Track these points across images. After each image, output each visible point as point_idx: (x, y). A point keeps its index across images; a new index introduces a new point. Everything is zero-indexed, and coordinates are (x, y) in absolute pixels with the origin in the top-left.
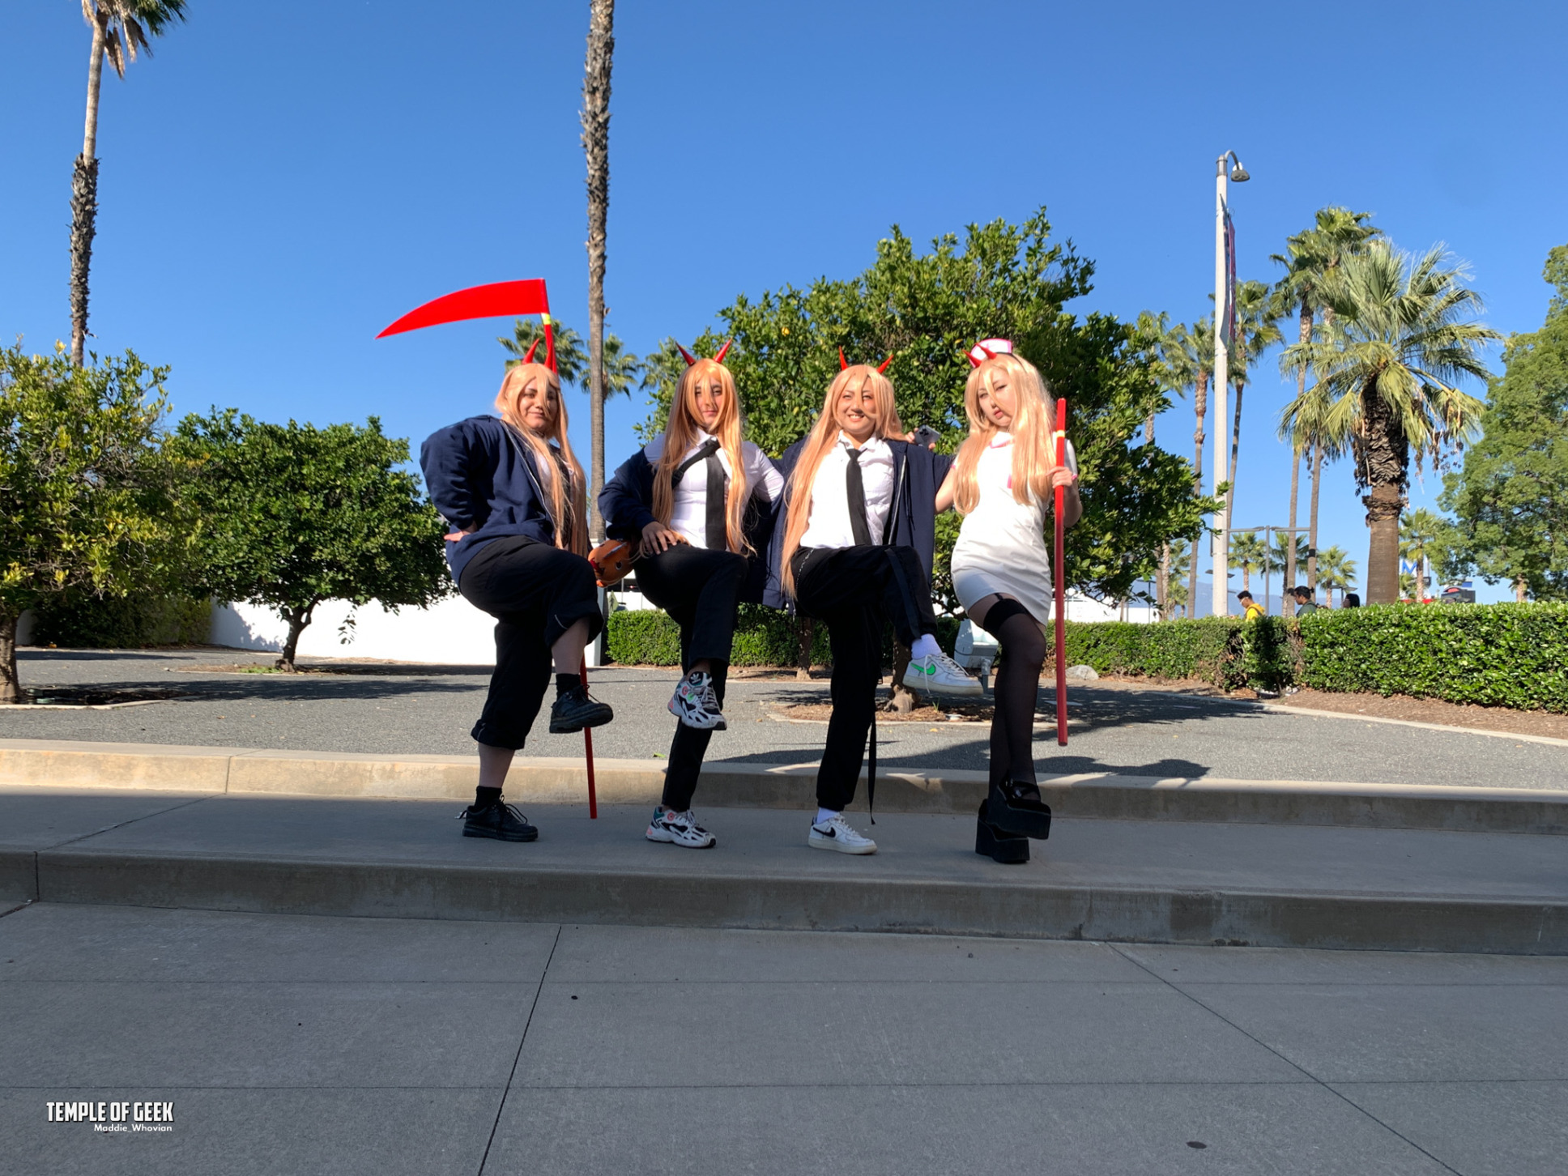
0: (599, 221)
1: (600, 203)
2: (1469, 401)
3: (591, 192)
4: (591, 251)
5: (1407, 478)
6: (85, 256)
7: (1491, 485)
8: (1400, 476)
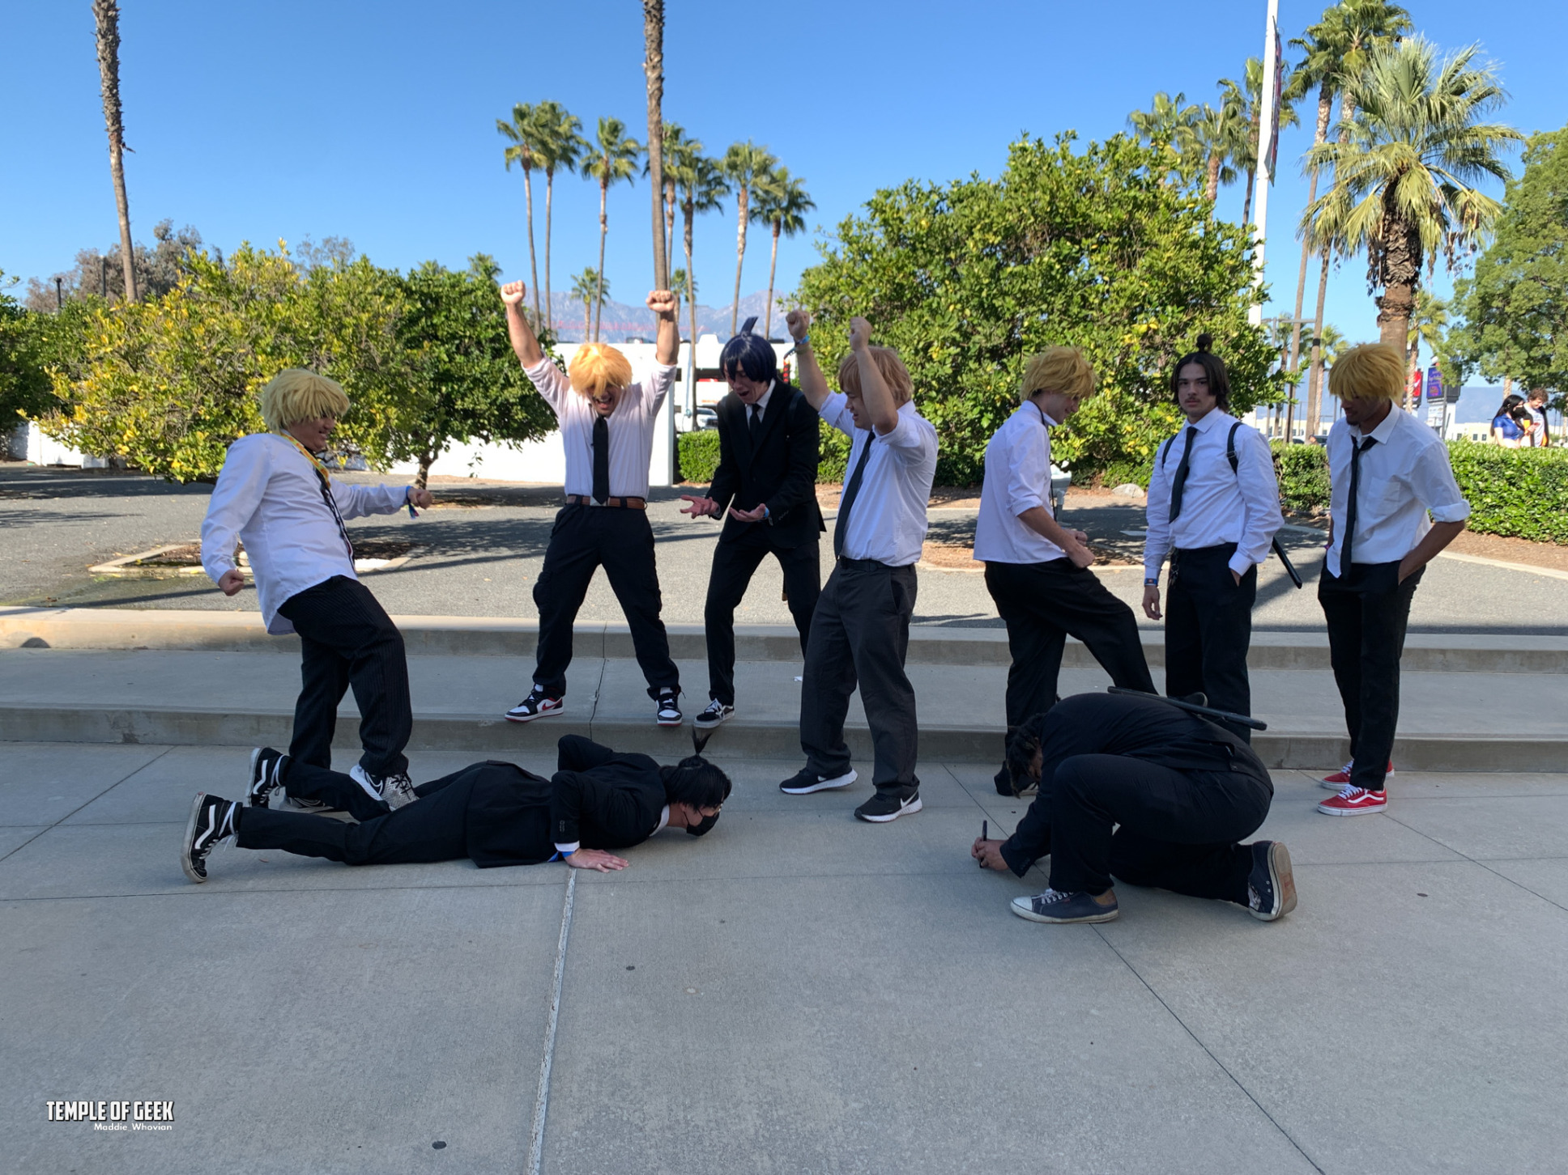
0: (657, 41)
1: (657, 23)
2: (1485, 202)
3: (649, 12)
4: (649, 73)
5: (1420, 279)
6: (113, 67)
7: (1501, 287)
8: (1413, 278)
